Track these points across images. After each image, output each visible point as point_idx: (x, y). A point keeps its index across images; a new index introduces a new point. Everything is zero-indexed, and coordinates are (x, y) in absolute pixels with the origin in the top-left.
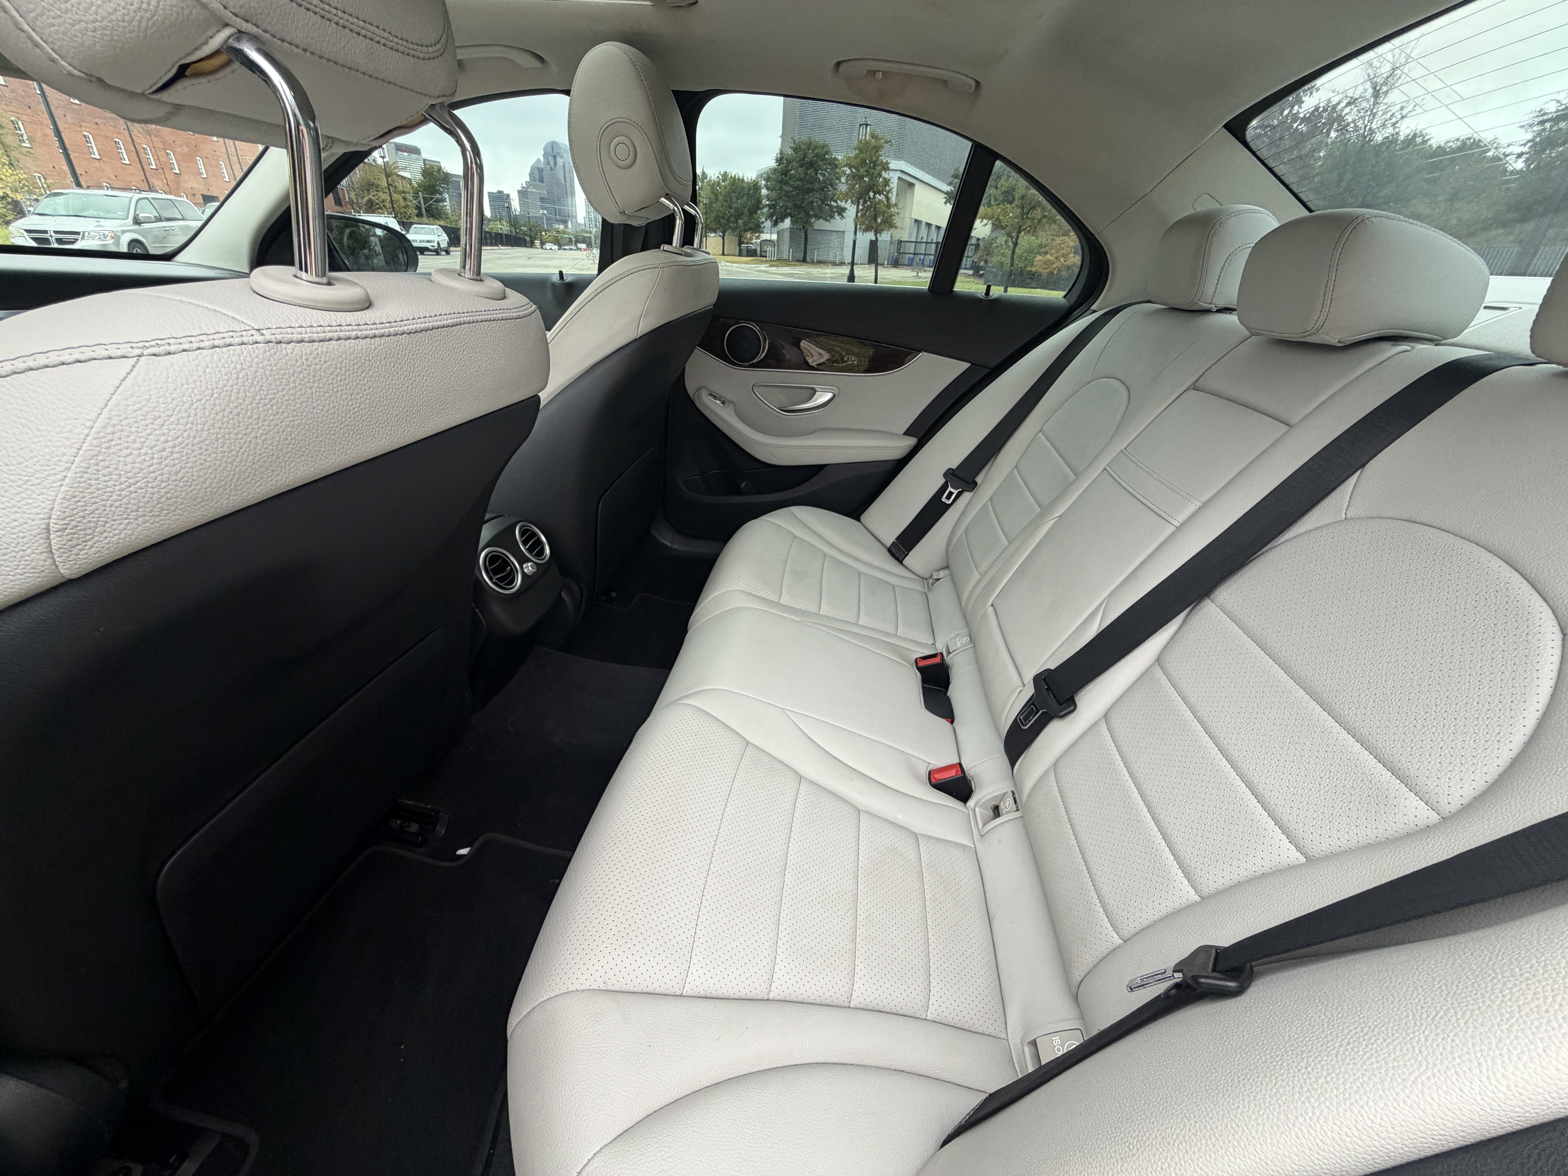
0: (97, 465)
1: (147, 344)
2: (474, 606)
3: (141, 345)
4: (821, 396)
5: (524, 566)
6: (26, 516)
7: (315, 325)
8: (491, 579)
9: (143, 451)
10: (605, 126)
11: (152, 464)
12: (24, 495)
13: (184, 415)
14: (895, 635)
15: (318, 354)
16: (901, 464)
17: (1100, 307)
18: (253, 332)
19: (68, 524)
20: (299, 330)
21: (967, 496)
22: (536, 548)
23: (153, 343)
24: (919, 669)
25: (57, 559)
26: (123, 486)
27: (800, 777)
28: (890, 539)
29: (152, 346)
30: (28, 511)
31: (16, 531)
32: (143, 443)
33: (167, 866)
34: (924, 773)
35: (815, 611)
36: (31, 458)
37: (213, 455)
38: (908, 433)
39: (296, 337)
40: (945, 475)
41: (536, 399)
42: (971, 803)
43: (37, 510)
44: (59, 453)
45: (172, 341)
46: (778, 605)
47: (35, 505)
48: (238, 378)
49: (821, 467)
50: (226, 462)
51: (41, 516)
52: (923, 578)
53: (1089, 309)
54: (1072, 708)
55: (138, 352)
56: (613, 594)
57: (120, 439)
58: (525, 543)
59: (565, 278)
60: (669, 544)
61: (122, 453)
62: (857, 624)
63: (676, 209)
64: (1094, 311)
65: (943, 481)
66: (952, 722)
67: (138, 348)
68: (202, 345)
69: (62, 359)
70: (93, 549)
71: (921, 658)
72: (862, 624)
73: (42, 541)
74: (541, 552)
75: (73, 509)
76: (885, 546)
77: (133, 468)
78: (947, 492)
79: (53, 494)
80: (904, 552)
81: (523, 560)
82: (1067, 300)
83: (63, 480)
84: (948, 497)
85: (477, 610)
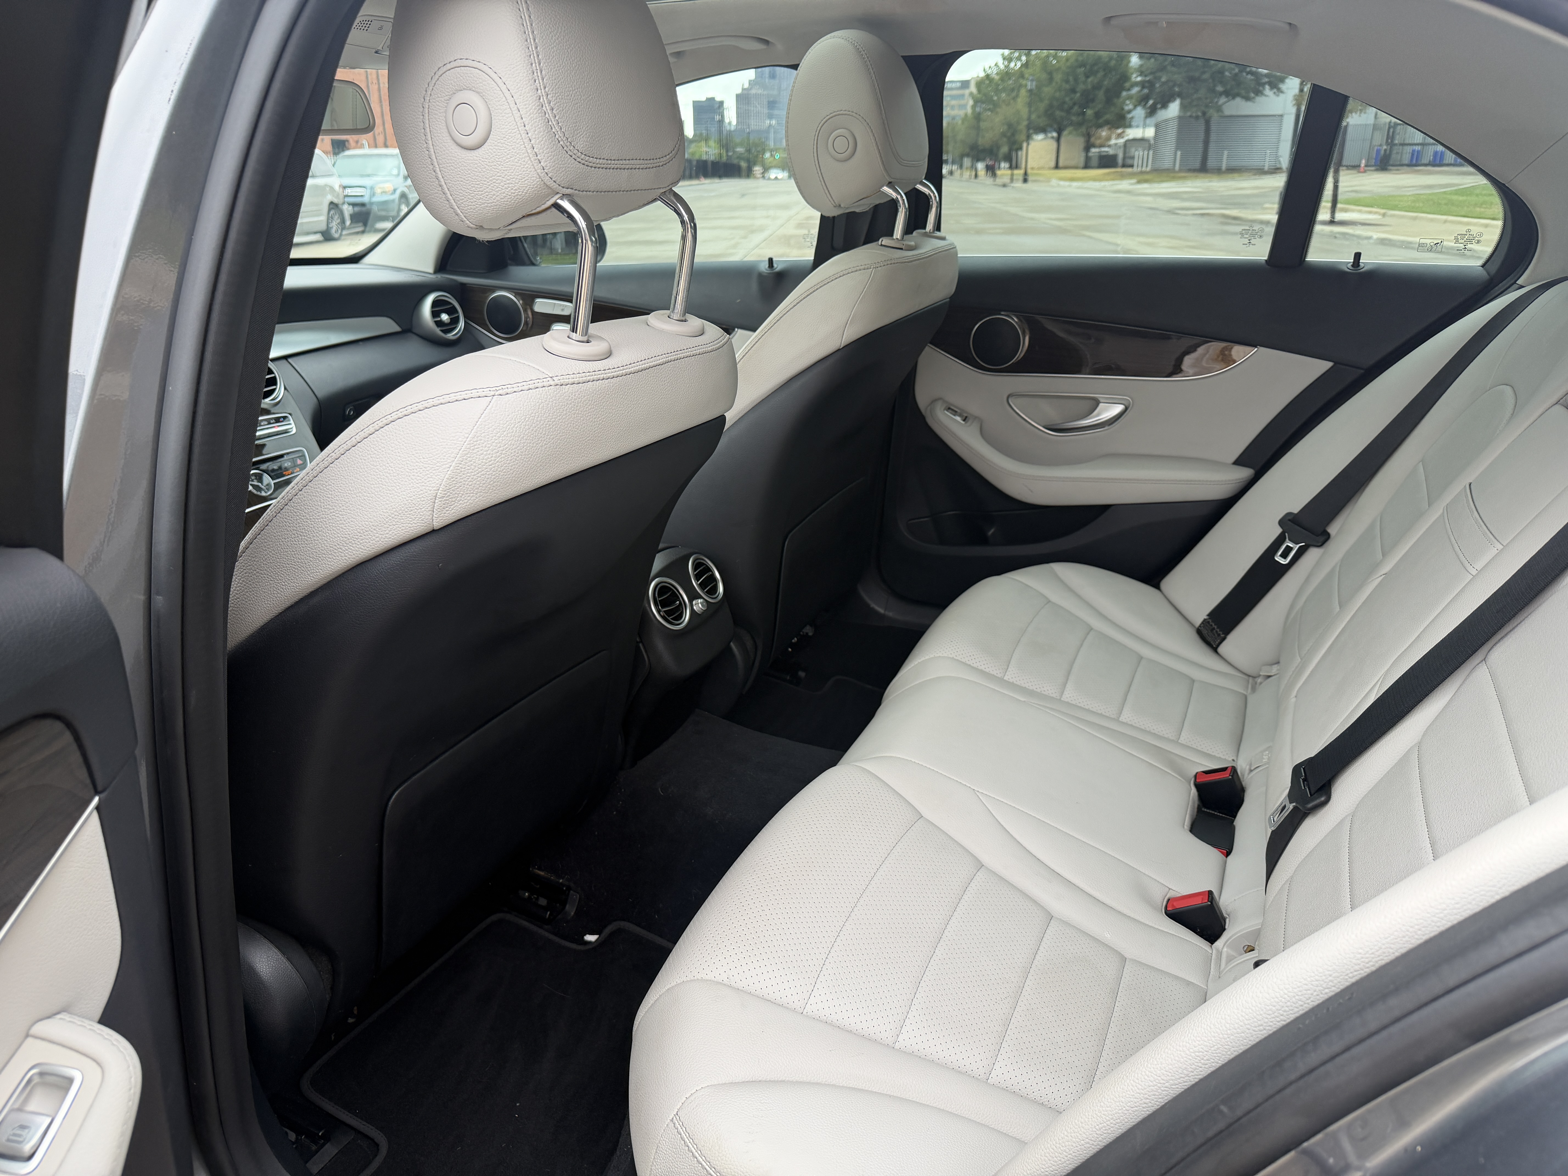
0: (466, 459)
1: (497, 388)
2: (638, 640)
3: (494, 389)
4: (1106, 410)
5: (694, 602)
6: (427, 488)
7: (581, 372)
8: (659, 611)
9: (488, 452)
10: (825, 120)
11: (491, 460)
12: (428, 476)
13: (511, 431)
14: (1176, 742)
15: (581, 392)
16: (1223, 507)
17: (1528, 280)
18: (549, 379)
19: (446, 494)
20: (572, 376)
21: (1313, 554)
22: (709, 585)
23: (500, 388)
24: (1198, 786)
25: (435, 515)
26: (475, 473)
27: (980, 866)
28: (1200, 615)
29: (500, 390)
30: (429, 485)
31: (420, 496)
32: (489, 447)
33: (396, 794)
34: (1160, 898)
35: (1054, 695)
36: (437, 454)
37: (520, 456)
38: (1239, 462)
39: (571, 381)
40: (1281, 523)
41: (722, 419)
42: (1219, 943)
43: (434, 485)
44: (450, 452)
45: (509, 386)
46: (1001, 681)
47: (433, 482)
48: (539, 408)
49: (1105, 508)
50: (525, 461)
51: (435, 488)
52: (1249, 676)
53: (1515, 283)
54: (1323, 799)
55: (492, 393)
56: (802, 674)
57: (479, 445)
58: (697, 577)
59: (775, 265)
60: (881, 611)
61: (478, 453)
62: (1117, 720)
63: (899, 197)
64: (1521, 287)
65: (1279, 530)
66: (1227, 854)
67: (493, 391)
68: (523, 388)
69: (456, 398)
70: (453, 511)
71: (1203, 772)
72: (1124, 721)
73: (431, 504)
74: (714, 589)
75: (450, 485)
76: (1191, 624)
77: (482, 462)
78: (1284, 547)
79: (443, 476)
80: (1219, 635)
81: (693, 596)
82: (1485, 269)
83: (449, 468)
84: (1284, 555)
85: (641, 645)
